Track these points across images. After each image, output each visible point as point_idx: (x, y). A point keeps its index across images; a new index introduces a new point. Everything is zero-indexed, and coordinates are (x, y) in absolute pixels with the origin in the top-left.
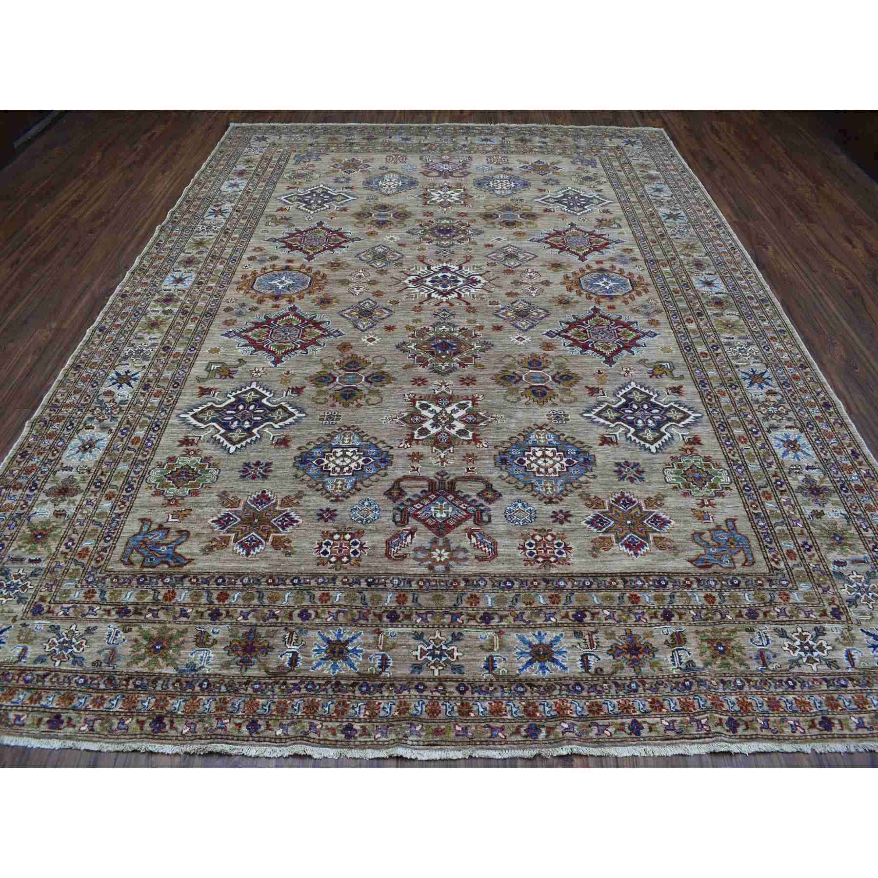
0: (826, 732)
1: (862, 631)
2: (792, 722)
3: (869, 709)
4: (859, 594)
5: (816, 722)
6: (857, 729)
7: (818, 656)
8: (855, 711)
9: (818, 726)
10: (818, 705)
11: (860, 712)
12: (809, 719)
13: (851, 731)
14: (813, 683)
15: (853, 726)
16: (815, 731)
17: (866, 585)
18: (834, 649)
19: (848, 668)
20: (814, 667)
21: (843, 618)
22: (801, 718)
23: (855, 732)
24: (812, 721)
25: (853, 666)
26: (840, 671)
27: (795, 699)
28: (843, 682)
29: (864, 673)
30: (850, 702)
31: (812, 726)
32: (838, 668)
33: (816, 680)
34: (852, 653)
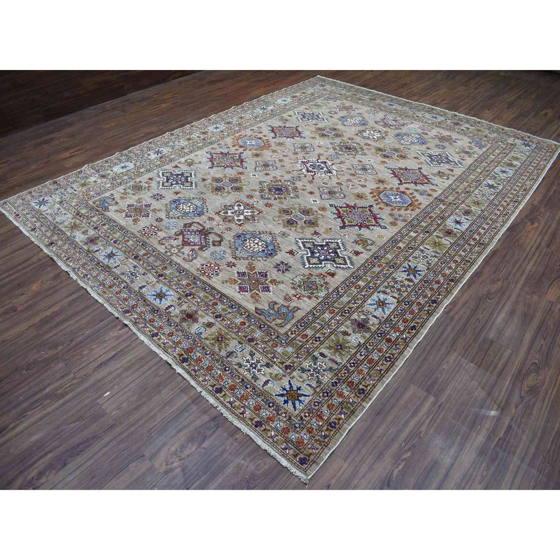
0: (214, 392)
1: (289, 381)
2: (207, 378)
3: (244, 402)
4: (312, 370)
5: (216, 387)
6: (227, 402)
7: (253, 372)
8: (237, 398)
9: (214, 388)
10: (226, 383)
11: (238, 400)
12: (215, 383)
13: (224, 401)
14: (236, 376)
15: (228, 400)
16: (211, 388)
17: (321, 371)
18: (264, 375)
19: (259, 385)
20: (246, 373)
21: (288, 371)
22: (212, 381)
23: (225, 402)
24: (215, 385)
25: (263, 386)
26: (254, 383)
27: (220, 374)
28: (248, 386)
29: (263, 392)
30: (240, 394)
31: (213, 386)
32: (255, 382)
33: (239, 376)
34: (270, 382)
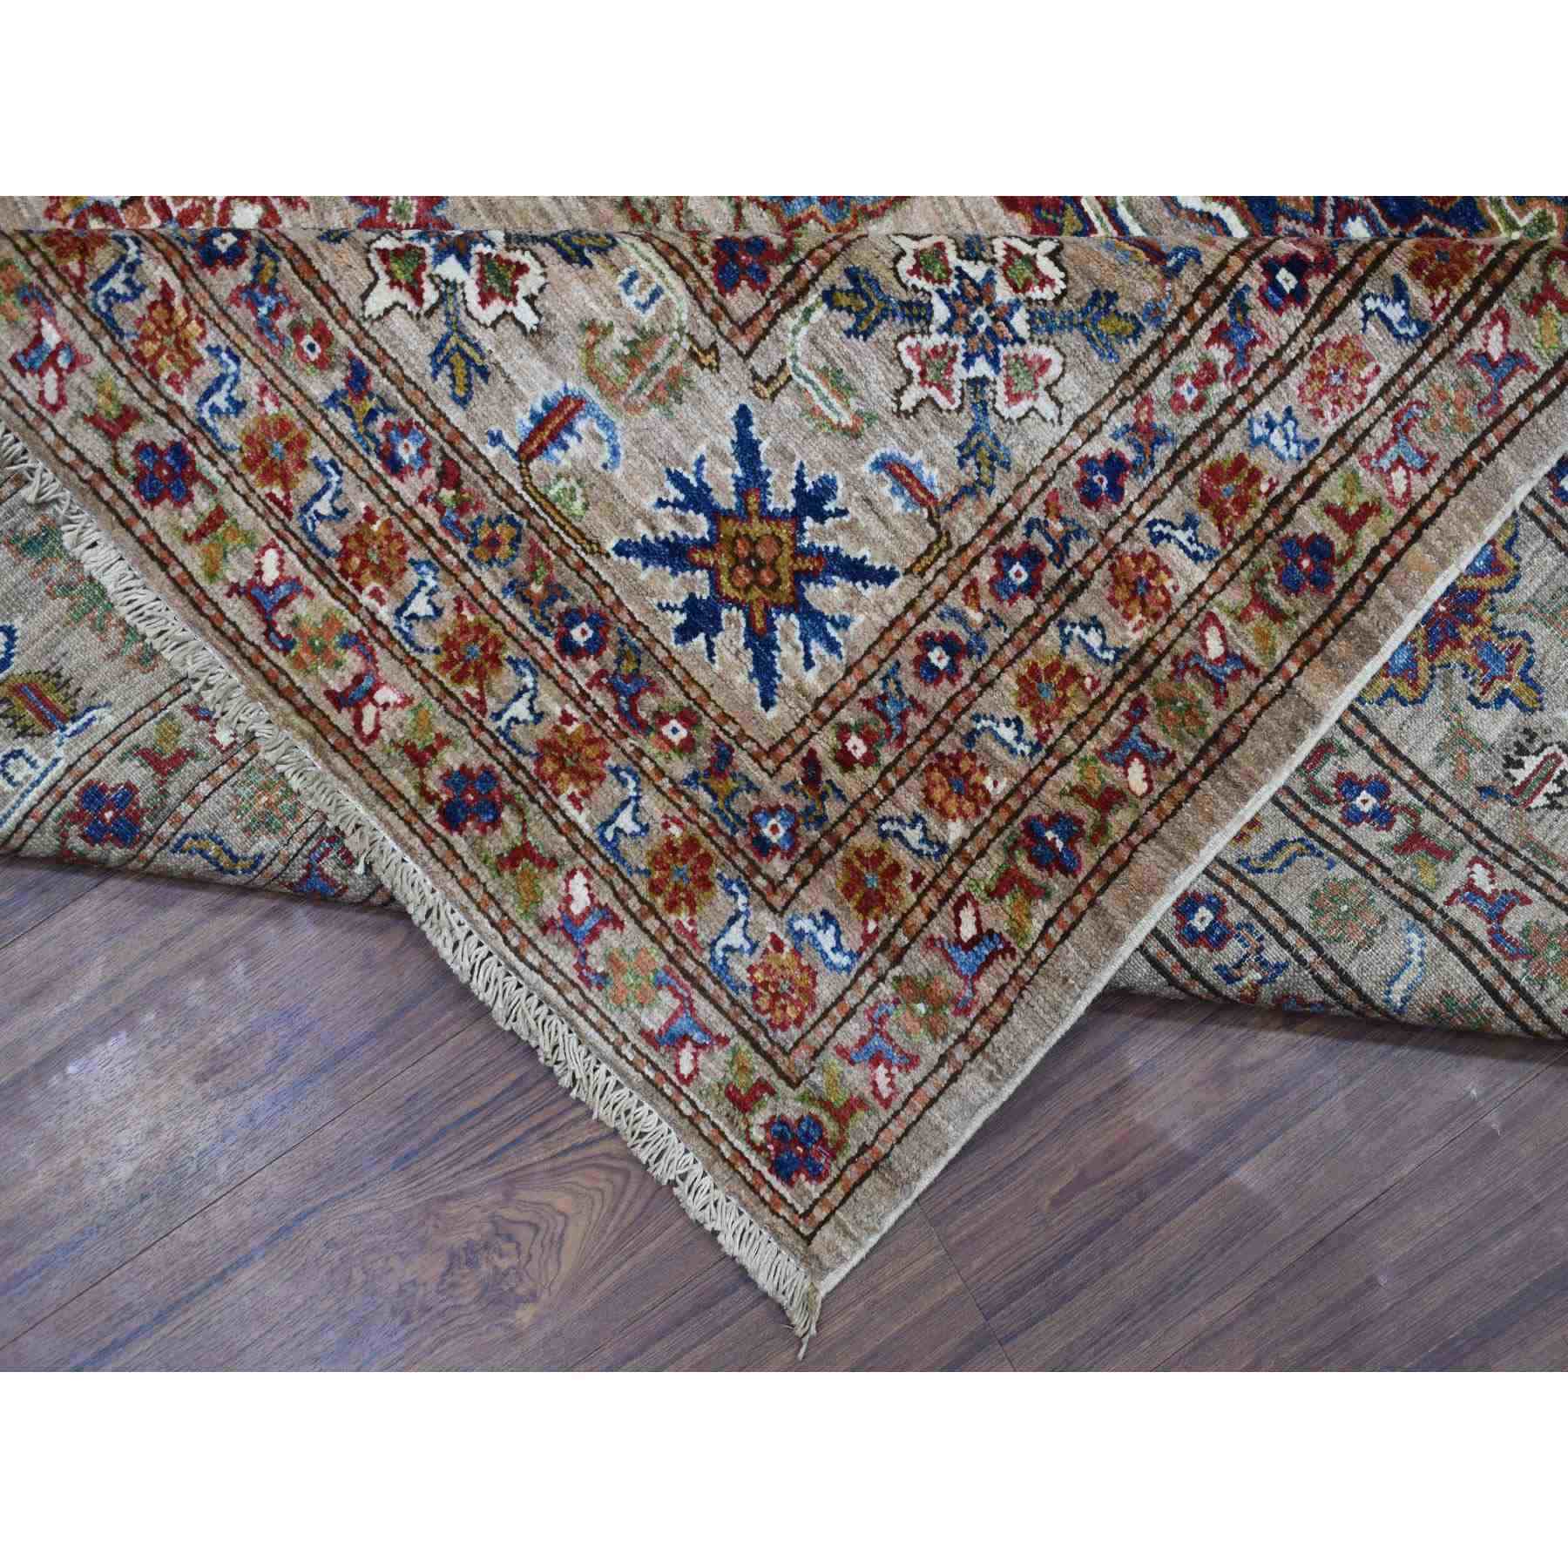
0: (127, 488)
1: (743, 416)
2: (52, 338)
3: (365, 599)
4: (941, 312)
5: (138, 433)
6: (234, 589)
7: (449, 289)
8: (313, 551)
9: (126, 448)
10: (219, 399)
11: (322, 572)
12: (125, 396)
13: (212, 576)
14: (297, 330)
15: (236, 571)
16: (94, 445)
17: (1020, 322)
18: (537, 336)
19: (496, 439)
20: (383, 296)
21: (744, 301)
22: (99, 364)
23: (217, 591)
24: (128, 417)
25: (524, 455)
26: (456, 415)
27: (166, 293)
28: (407, 452)
29: (527, 512)
30: (341, 514)
31: (115, 426)
32: (463, 402)
33: (323, 336)
34: (581, 425)
